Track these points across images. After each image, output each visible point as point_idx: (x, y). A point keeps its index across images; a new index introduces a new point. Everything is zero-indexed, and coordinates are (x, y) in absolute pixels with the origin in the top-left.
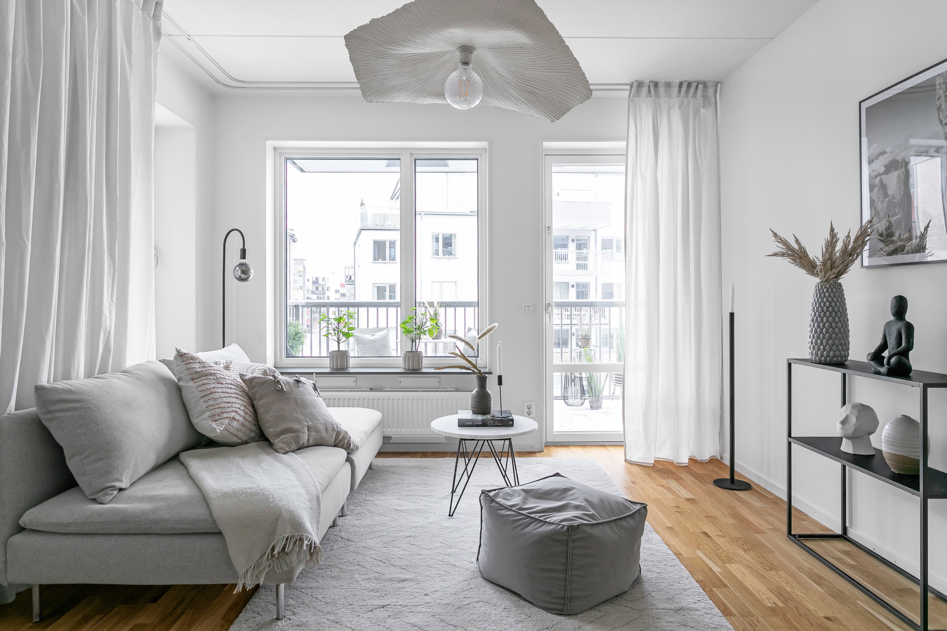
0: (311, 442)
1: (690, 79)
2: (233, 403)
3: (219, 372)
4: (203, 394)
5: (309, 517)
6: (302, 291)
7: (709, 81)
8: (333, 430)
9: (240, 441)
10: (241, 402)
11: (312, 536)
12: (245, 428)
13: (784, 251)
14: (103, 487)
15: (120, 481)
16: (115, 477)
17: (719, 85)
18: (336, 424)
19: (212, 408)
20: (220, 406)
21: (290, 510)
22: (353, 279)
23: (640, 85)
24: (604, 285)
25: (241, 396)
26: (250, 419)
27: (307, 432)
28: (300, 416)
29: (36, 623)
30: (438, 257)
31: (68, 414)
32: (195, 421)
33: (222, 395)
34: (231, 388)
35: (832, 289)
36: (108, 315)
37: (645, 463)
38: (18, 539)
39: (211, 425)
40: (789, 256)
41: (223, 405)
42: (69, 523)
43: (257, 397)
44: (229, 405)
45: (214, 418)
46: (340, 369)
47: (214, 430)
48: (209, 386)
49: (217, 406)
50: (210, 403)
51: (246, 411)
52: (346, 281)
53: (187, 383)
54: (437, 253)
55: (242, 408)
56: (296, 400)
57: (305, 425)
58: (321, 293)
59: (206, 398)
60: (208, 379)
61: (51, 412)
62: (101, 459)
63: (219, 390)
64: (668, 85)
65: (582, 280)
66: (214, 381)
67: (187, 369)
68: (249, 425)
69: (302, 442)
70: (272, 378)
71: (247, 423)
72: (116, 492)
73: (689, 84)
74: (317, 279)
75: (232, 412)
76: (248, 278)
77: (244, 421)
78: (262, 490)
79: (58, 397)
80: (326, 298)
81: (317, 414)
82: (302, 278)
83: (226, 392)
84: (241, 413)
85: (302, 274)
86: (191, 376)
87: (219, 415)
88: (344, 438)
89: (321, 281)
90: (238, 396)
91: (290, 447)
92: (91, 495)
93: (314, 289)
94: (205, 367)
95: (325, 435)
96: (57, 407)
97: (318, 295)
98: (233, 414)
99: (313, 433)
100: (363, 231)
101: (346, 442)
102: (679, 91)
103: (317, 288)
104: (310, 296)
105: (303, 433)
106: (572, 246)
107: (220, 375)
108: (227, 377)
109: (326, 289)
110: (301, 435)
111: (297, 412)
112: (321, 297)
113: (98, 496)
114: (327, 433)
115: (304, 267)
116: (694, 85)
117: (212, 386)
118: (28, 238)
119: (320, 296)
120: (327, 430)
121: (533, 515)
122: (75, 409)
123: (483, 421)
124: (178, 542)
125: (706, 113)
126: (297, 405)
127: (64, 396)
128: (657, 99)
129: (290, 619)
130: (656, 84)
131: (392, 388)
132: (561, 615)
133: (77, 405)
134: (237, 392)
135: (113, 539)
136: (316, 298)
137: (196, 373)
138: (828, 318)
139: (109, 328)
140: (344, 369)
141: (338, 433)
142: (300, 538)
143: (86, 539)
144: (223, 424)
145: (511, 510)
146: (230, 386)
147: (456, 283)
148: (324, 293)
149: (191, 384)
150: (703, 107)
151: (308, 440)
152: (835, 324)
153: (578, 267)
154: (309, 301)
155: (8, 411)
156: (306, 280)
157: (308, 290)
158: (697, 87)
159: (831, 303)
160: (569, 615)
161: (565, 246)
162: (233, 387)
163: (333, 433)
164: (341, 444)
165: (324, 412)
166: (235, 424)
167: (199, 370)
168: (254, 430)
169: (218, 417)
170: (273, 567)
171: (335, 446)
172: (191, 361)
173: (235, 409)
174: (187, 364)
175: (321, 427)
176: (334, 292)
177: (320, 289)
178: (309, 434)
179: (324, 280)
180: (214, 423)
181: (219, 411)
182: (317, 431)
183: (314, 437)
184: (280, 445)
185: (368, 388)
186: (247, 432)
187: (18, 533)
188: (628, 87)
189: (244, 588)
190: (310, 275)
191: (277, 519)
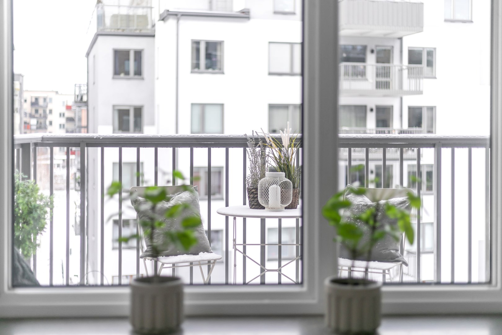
22: (85, 99)
24: (410, 109)
52: (75, 102)
54: (197, 65)
65: (384, 102)
89: (41, 102)
93: (33, 112)
100: (100, 39)
103: (37, 111)
106: (371, 59)
109: (48, 112)
148: (45, 117)
153: (379, 85)
156: (23, 101)
157: (26, 114)
161: (363, 60)
176: (58, 115)
177: (41, 111)
179: (45, 100)
190: (28, 96)
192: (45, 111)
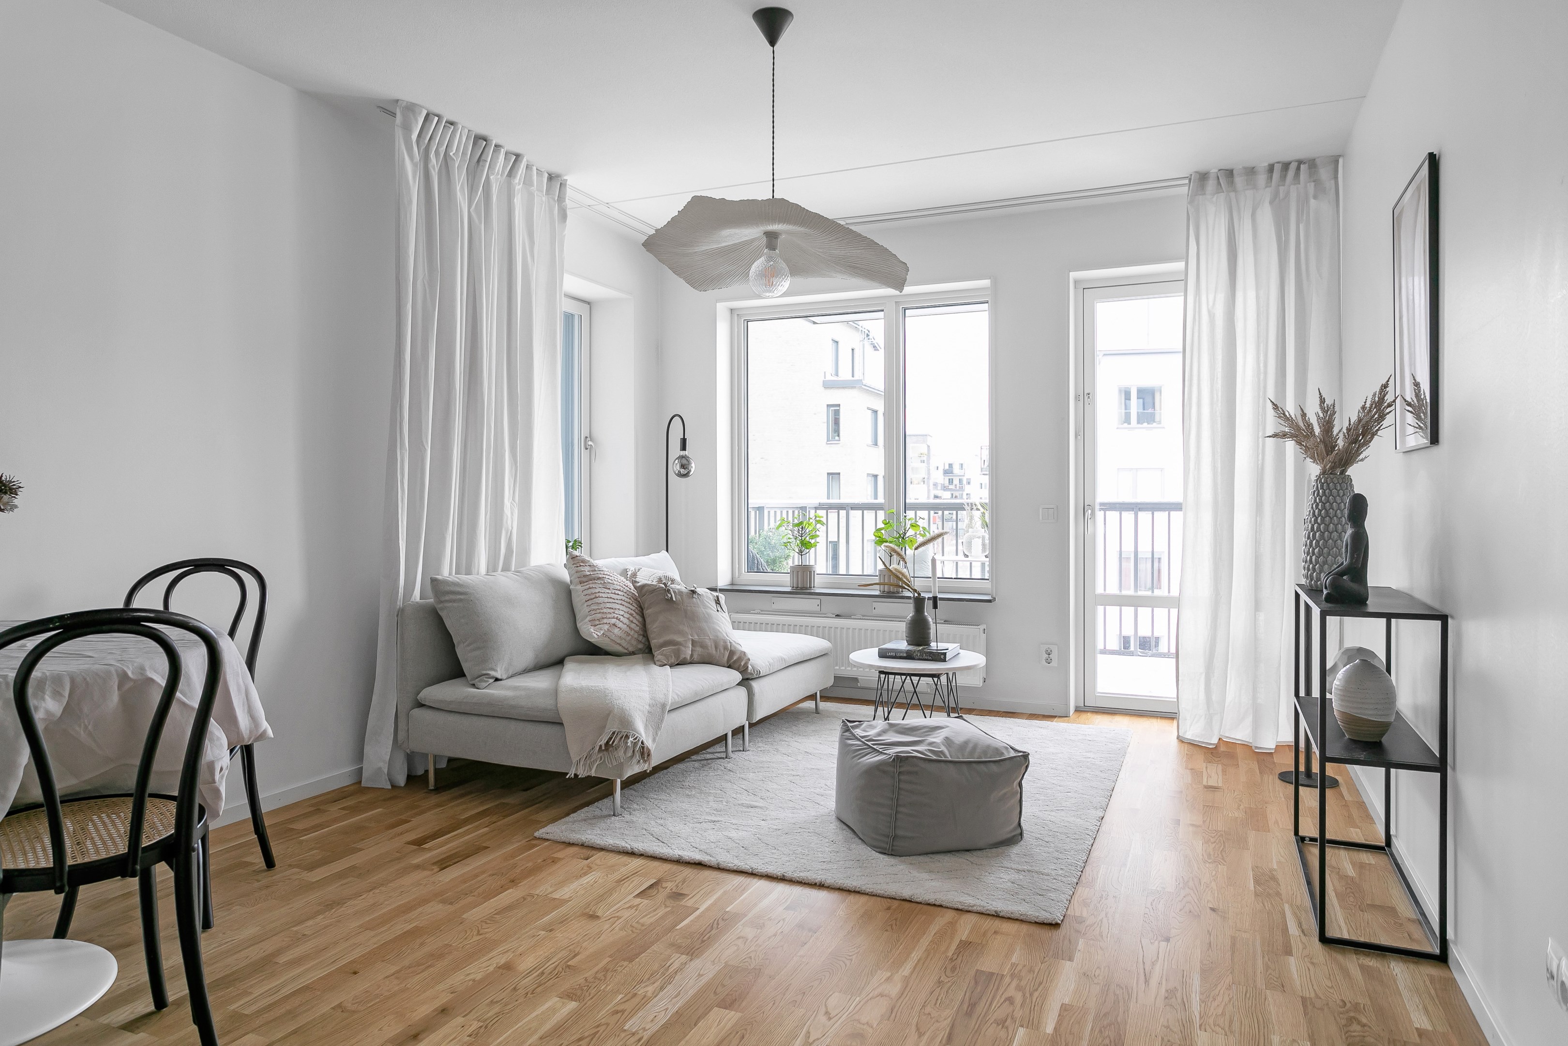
0: (696, 657)
1: (1286, 159)
2: (615, 609)
3: (607, 577)
4: (588, 597)
5: (645, 720)
6: (925, 486)
7: (1318, 157)
8: (725, 648)
9: (626, 651)
10: (626, 610)
11: (641, 736)
12: (630, 637)
13: (1287, 431)
14: (480, 674)
15: (496, 670)
16: (490, 666)
17: (1341, 161)
18: (730, 642)
19: (594, 612)
20: (602, 611)
21: (622, 708)
23: (1203, 177)
25: (629, 603)
26: (637, 629)
27: (691, 646)
28: (686, 629)
29: (432, 790)
30: (1129, 426)
31: (455, 604)
32: (578, 625)
33: (606, 600)
34: (618, 594)
35: (1328, 485)
36: (509, 515)
37: (1203, 743)
38: (417, 712)
39: (589, 629)
40: (1292, 436)
41: (605, 610)
42: (451, 701)
43: (646, 606)
44: (612, 611)
45: (594, 623)
46: (802, 588)
47: (591, 634)
48: (593, 591)
49: (598, 611)
50: (593, 607)
51: (631, 618)
52: (982, 469)
53: (576, 586)
54: (1127, 419)
55: (627, 615)
56: (686, 611)
57: (689, 639)
58: (958, 488)
59: (590, 603)
60: (596, 583)
61: (442, 602)
62: (478, 648)
63: (603, 595)
64: (1251, 171)
66: (600, 586)
67: (577, 572)
68: (636, 636)
69: (682, 656)
70: (663, 586)
71: (632, 633)
72: (491, 681)
73: (1286, 166)
74: (951, 465)
75: (614, 618)
76: (689, 472)
77: (628, 629)
78: (605, 689)
79: (448, 588)
80: (965, 496)
81: (707, 628)
82: (925, 465)
83: (611, 598)
84: (626, 621)
85: (926, 458)
86: (580, 579)
87: (599, 620)
88: (740, 659)
89: (956, 470)
90: (624, 603)
91: (669, 660)
92: (470, 681)
93: (947, 482)
94: (595, 571)
95: (714, 652)
96: (447, 598)
97: (952, 492)
98: (613, 621)
99: (699, 649)
101: (742, 664)
102: (1270, 178)
103: (951, 481)
104: (939, 493)
105: (685, 647)
107: (609, 580)
108: (615, 583)
109: (965, 482)
110: (683, 648)
111: (684, 624)
112: (958, 495)
113: (476, 682)
114: (716, 651)
115: (929, 446)
116: (1293, 166)
117: (597, 591)
118: (428, 443)
119: (955, 493)
120: (716, 648)
121: (875, 747)
122: (461, 600)
123: (908, 652)
124: (530, 728)
125: (1319, 207)
126: (686, 617)
127: (452, 589)
128: (1232, 194)
129: (624, 817)
130: (1230, 173)
131: (863, 616)
132: (885, 854)
133: (462, 597)
134: (624, 598)
135: (483, 719)
136: (950, 496)
137: (585, 576)
138: (1319, 525)
139: (511, 528)
140: (806, 588)
141: (732, 653)
142: (627, 735)
143: (463, 717)
144: (601, 630)
145: (859, 740)
146: (617, 592)
147: (1162, 470)
148: (962, 489)
149: (579, 587)
150: (1315, 197)
151: (692, 655)
152: (1329, 535)
154: (937, 501)
155: (413, 599)
156: (932, 468)
157: (935, 485)
158: (1298, 168)
159: (1324, 504)
160: (892, 855)
162: (620, 593)
163: (724, 652)
164: (736, 666)
165: (718, 628)
166: (616, 631)
167: (589, 573)
168: (643, 641)
169: (597, 622)
170: (604, 760)
171: (729, 667)
172: (582, 564)
173: (616, 616)
174: (577, 567)
175: (709, 643)
177: (956, 481)
178: (693, 648)
179: (962, 467)
180: (592, 627)
181: (599, 616)
182: (703, 646)
183: (700, 653)
184: (659, 657)
185: (833, 614)
186: (634, 643)
187: (418, 707)
188: (1187, 181)
189: (576, 775)
190: (940, 460)
191: (608, 715)
192: (960, 481)
